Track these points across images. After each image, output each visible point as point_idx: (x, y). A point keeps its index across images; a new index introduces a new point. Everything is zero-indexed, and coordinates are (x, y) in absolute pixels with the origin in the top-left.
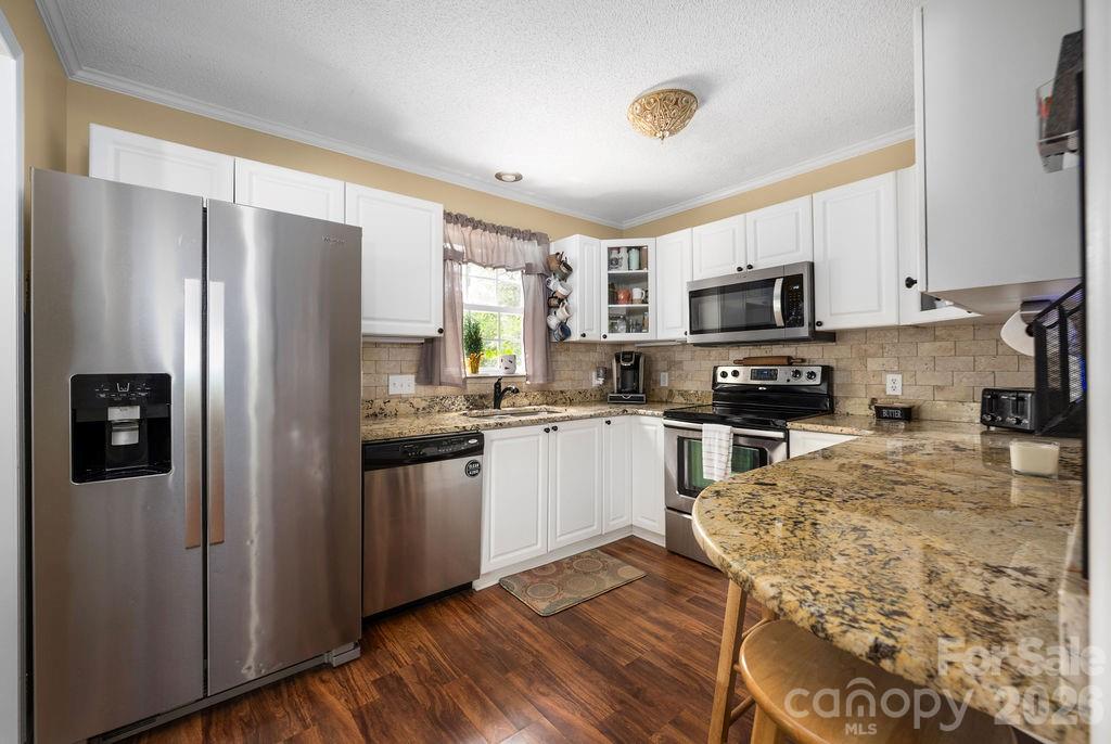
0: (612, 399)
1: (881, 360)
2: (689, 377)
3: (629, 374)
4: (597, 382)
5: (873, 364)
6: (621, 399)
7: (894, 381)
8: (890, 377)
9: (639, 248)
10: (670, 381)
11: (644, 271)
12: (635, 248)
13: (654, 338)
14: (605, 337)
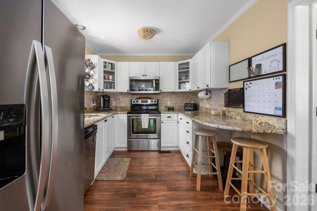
0: (102, 110)
1: (167, 98)
2: (122, 102)
3: (107, 102)
4: (93, 105)
5: (165, 99)
6: (105, 110)
7: (169, 103)
8: (168, 102)
9: (112, 64)
10: (116, 104)
11: (113, 71)
12: (110, 63)
13: (116, 91)
14: (103, 90)
